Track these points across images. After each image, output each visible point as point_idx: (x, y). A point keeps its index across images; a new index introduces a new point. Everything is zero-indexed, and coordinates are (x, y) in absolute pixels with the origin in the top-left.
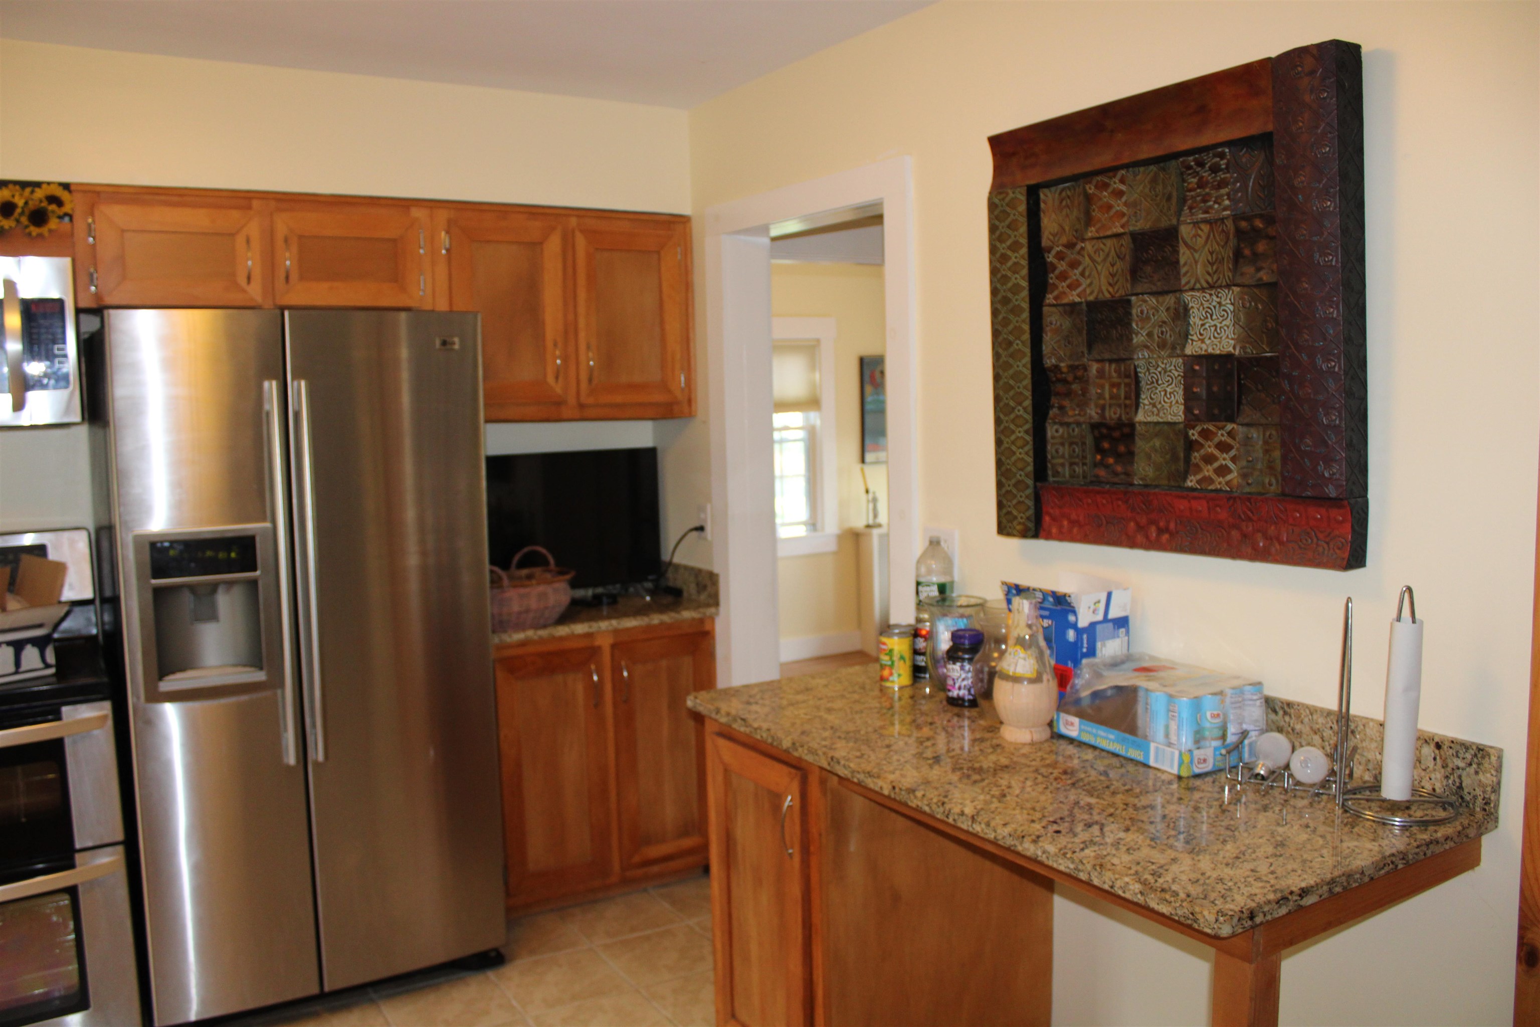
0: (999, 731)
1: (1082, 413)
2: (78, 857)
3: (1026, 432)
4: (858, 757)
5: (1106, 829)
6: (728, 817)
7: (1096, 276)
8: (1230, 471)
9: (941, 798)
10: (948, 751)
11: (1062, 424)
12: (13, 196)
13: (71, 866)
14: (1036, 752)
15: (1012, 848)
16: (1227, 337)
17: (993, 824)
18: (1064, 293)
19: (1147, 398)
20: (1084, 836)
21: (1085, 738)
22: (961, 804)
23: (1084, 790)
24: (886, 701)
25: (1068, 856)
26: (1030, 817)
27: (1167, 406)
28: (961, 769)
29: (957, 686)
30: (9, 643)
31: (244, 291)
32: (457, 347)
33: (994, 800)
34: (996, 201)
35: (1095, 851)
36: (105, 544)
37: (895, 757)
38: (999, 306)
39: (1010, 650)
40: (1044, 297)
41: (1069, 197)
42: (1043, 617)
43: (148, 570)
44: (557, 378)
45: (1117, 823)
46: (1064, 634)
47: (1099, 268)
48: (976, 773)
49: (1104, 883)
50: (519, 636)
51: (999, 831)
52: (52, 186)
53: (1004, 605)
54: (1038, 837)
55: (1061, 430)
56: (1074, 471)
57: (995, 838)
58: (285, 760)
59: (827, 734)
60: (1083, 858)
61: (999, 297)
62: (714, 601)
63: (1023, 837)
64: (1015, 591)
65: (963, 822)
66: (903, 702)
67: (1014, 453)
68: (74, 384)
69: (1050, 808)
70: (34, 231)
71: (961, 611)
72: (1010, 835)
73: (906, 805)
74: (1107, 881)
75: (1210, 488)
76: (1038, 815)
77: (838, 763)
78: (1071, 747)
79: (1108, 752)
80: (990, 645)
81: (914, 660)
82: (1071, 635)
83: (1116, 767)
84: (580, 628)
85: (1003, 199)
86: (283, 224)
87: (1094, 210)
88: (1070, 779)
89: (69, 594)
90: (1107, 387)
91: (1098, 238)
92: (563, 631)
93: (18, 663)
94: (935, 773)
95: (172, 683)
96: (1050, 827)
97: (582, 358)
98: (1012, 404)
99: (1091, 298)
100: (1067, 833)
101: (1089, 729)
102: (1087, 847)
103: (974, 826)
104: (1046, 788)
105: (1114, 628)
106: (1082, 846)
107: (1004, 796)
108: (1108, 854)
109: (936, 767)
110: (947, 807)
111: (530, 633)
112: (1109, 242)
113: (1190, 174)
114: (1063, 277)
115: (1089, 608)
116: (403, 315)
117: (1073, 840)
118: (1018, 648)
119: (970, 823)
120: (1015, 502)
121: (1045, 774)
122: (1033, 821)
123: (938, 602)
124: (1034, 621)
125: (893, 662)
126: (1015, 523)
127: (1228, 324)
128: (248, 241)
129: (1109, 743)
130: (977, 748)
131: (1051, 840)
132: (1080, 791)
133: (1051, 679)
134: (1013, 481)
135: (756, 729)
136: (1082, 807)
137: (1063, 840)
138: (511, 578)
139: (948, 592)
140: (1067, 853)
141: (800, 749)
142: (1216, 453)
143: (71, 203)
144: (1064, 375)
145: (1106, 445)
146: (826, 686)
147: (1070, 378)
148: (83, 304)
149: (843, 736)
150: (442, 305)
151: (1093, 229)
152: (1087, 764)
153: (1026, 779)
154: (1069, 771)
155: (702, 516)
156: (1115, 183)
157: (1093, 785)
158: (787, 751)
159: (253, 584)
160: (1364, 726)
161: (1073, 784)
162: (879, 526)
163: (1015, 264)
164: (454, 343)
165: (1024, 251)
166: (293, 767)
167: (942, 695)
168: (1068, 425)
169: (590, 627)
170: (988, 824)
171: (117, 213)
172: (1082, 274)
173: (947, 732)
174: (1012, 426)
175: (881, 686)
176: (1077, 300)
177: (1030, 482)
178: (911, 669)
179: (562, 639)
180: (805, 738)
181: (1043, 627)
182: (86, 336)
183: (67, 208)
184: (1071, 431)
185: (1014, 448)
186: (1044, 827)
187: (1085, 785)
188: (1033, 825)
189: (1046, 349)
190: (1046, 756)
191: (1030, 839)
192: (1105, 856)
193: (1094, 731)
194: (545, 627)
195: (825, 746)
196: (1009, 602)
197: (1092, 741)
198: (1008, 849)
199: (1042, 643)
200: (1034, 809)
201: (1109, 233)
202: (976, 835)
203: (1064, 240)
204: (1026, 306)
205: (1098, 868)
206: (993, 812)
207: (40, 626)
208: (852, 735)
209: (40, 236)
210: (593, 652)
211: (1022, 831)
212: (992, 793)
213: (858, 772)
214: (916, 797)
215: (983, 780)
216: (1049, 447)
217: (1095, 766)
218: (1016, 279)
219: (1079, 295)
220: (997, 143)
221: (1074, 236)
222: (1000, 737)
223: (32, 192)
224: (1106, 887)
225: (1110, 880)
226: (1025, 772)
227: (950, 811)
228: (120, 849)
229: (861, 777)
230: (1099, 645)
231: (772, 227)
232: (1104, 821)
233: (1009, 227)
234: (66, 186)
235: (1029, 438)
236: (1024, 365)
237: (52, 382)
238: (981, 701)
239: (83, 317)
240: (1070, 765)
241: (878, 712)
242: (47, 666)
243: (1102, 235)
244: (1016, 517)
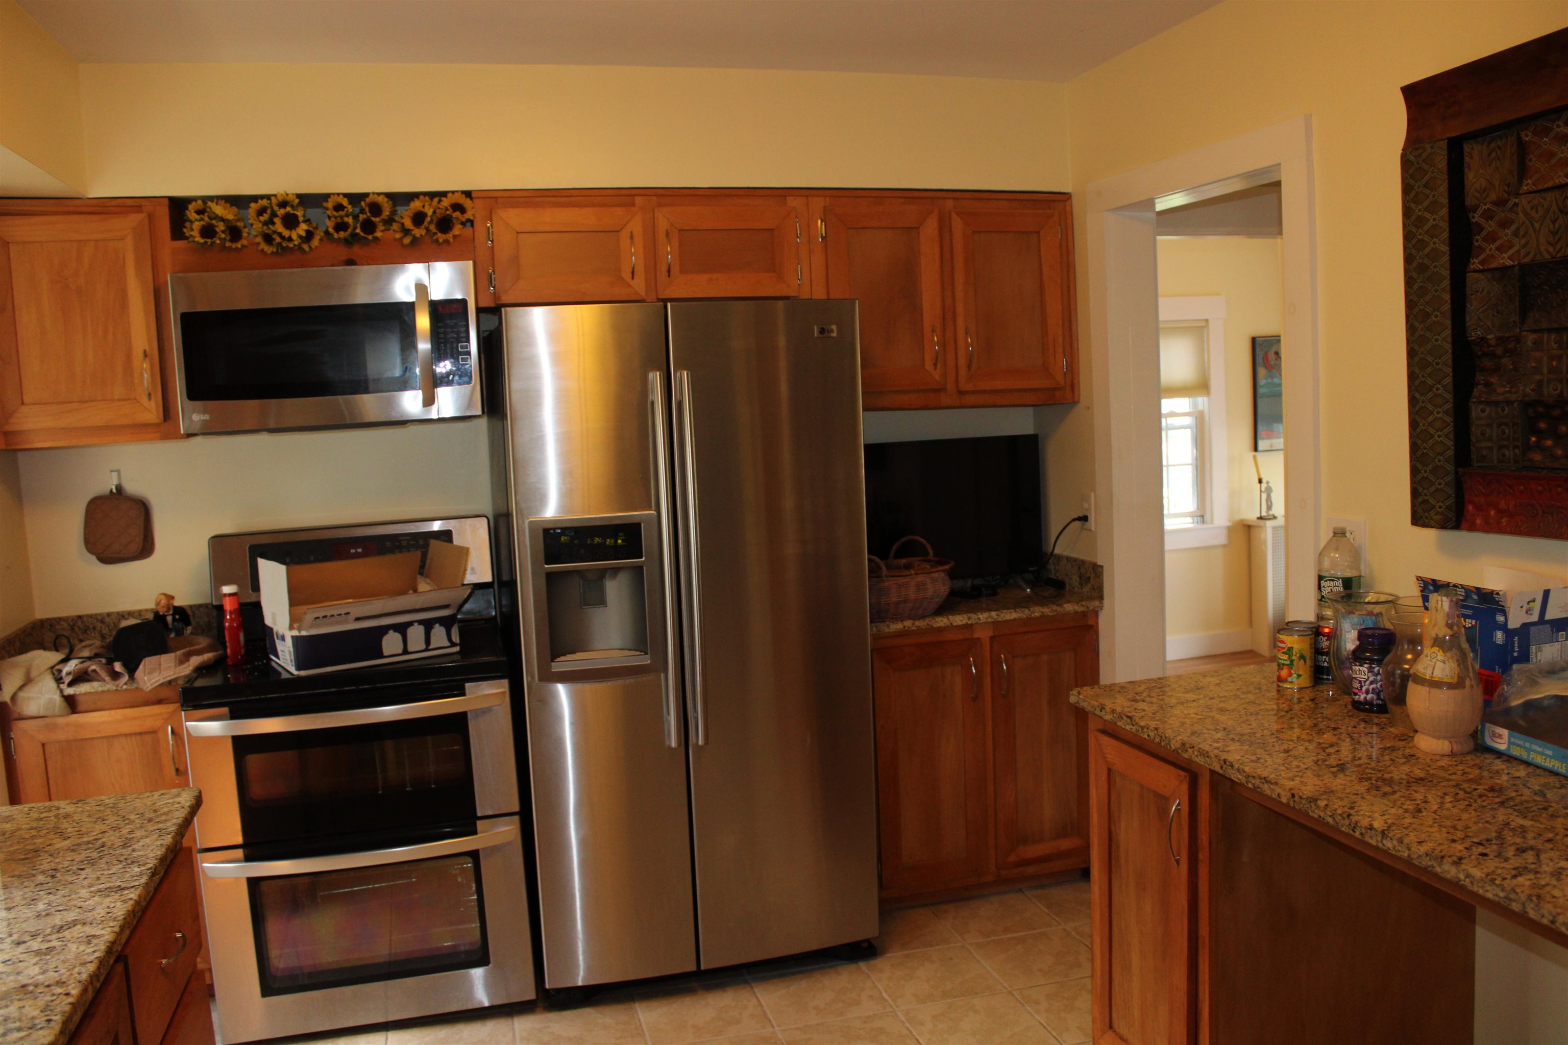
0: (1413, 740)
1: (1514, 390)
2: (480, 824)
3: (1445, 412)
4: (1252, 761)
5: (1542, 856)
6: (1110, 820)
7: (1533, 235)
9: (1346, 809)
10: (1354, 759)
11: (1488, 403)
12: (423, 206)
13: (474, 832)
14: (1456, 765)
15: (1430, 869)
17: (1406, 841)
18: (1492, 256)
20: (1515, 862)
21: (1516, 752)
22: (1369, 817)
23: (1515, 810)
24: (1283, 703)
25: (1497, 882)
26: (1451, 837)
28: (1370, 779)
29: (1364, 689)
30: (420, 622)
31: (629, 286)
32: (834, 334)
33: (1406, 815)
34: (1412, 158)
35: (1530, 880)
36: (503, 531)
37: (1295, 763)
38: (1414, 275)
39: (1426, 651)
40: (1469, 261)
41: (1499, 147)
42: (1466, 617)
43: (541, 556)
44: (935, 365)
45: (1558, 850)
46: (1491, 636)
47: (1537, 225)
48: (1385, 785)
49: (1543, 916)
50: (897, 626)
51: (1413, 849)
52: (456, 193)
53: (1420, 603)
54: (1460, 859)
55: (1488, 410)
56: (1504, 456)
57: (1409, 856)
58: (667, 743)
59: (1219, 735)
60: (1516, 886)
61: (1415, 264)
62: (1098, 594)
63: (1442, 857)
64: (1430, 587)
65: (1371, 837)
66: (1302, 705)
67: (1432, 436)
68: (475, 380)
69: (1474, 828)
70: (441, 237)
71: (1370, 607)
72: (1427, 855)
73: (1306, 814)
74: (1546, 914)
76: (1460, 835)
77: (1232, 766)
78: (1498, 762)
79: (1545, 769)
80: (1403, 646)
81: (1315, 660)
82: (1499, 636)
83: (1555, 787)
84: (959, 620)
85: (1420, 156)
86: (664, 219)
87: (1530, 160)
88: (1498, 797)
89: (471, 578)
90: (1545, 360)
91: (1536, 192)
92: (941, 622)
93: (428, 641)
94: (1339, 782)
95: (565, 663)
96: (1474, 848)
97: (961, 343)
98: (1430, 381)
99: (1527, 260)
100: (1496, 857)
101: (1521, 743)
102: (1521, 875)
103: (1385, 842)
104: (1470, 805)
105: (1552, 630)
106: (1513, 872)
107: (1419, 811)
108: (1547, 884)
109: (1341, 776)
110: (1354, 819)
111: (908, 623)
112: (1549, 196)
114: (1491, 238)
115: (1522, 607)
116: (781, 303)
117: (1502, 865)
118: (1436, 649)
119: (1379, 839)
120: (1432, 489)
121: (1468, 790)
122: (1454, 841)
123: (1342, 598)
124: (1456, 620)
125: (1292, 661)
126: (1432, 513)
128: (632, 237)
129: (1545, 759)
130: (1387, 758)
131: (1476, 863)
132: (1510, 811)
133: (1475, 686)
134: (1430, 467)
135: (1142, 728)
136: (1514, 830)
137: (1491, 864)
138: (889, 567)
139: (1355, 589)
140: (1495, 879)
141: (1190, 750)
143: (473, 210)
144: (1491, 349)
145: (1542, 425)
146: (1218, 684)
147: (1499, 351)
148: (483, 304)
149: (1237, 739)
150: (819, 293)
151: (1529, 181)
152: (1518, 782)
153: (1445, 794)
154: (1497, 788)
155: (1085, 505)
156: (1559, 126)
157: (1526, 805)
158: (1175, 751)
159: (639, 569)
161: (1502, 803)
162: (1275, 517)
163: (1434, 226)
164: (832, 331)
165: (1444, 212)
166: (675, 749)
167: (1347, 699)
168: (1496, 403)
169: (969, 619)
170: (1400, 841)
171: (512, 217)
172: (1516, 234)
173: (1352, 738)
174: (1430, 407)
175: (1279, 686)
176: (1509, 263)
177: (1450, 468)
178: (1313, 669)
179: (940, 630)
180: (1195, 740)
181: (1464, 626)
182: (486, 334)
183: (469, 215)
184: (1500, 411)
185: (1432, 431)
186: (1466, 848)
187: (1516, 805)
188: (1454, 845)
189: (1470, 320)
190: (1467, 770)
191: (1450, 860)
192: (1544, 886)
193: (1527, 745)
194: (923, 617)
195: (1217, 748)
196: (1425, 599)
197: (1524, 756)
198: (1425, 870)
199: (1465, 646)
200: (1454, 828)
201: (1549, 184)
202: (1386, 852)
203: (1493, 197)
204: (1446, 273)
205: (1534, 899)
206: (1406, 828)
207: (447, 607)
208: (1246, 737)
209: (446, 241)
210: (972, 644)
211: (1441, 852)
212: (1405, 807)
213: (1254, 777)
214: (1318, 807)
215: (1394, 792)
216: (1473, 429)
217: (1528, 785)
218: (1435, 243)
219: (1510, 258)
220: (1411, 93)
221: (1505, 191)
222: (1414, 746)
223: (440, 201)
224: (1545, 921)
225: (1550, 913)
226: (1444, 786)
227: (1356, 823)
228: (516, 818)
229: (1257, 782)
230: (1533, 649)
231: (1157, 201)
232: (1540, 847)
233: (1425, 186)
234: (468, 194)
235: (1449, 419)
236: (1444, 339)
237: (457, 378)
238: (1390, 706)
239: (482, 315)
240: (1498, 781)
241: (1275, 715)
242: (453, 644)
243: (1540, 188)
244: (1434, 507)
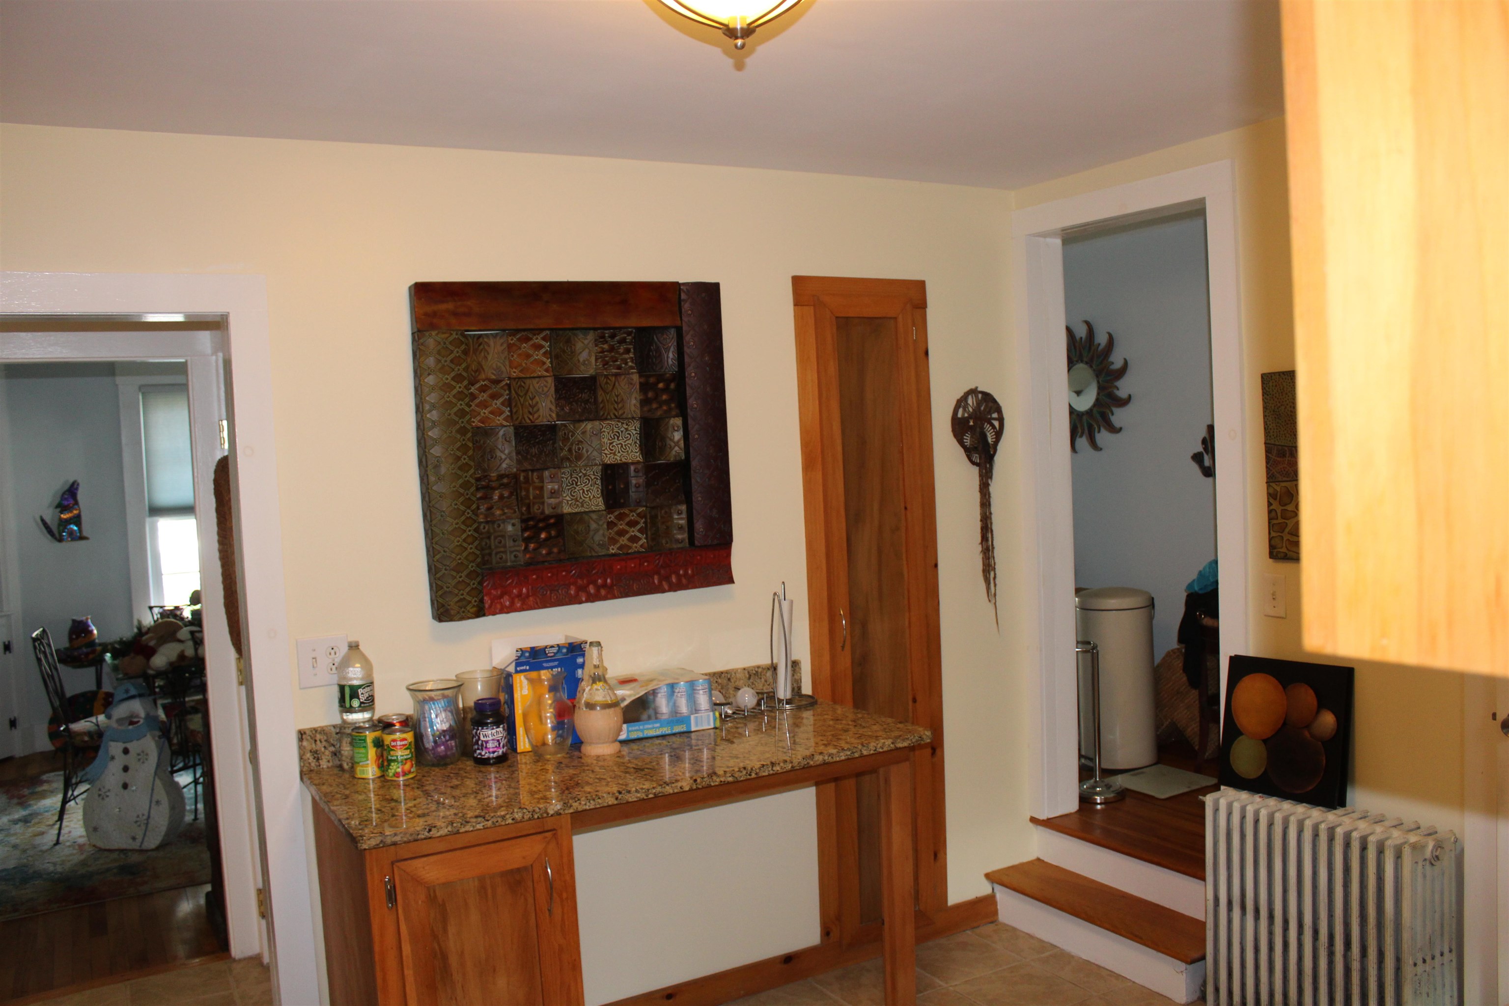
1: (514, 511)
7: (520, 407)
8: (640, 539)
11: (487, 522)
16: (632, 451)
18: (487, 417)
19: (568, 495)
21: (634, 736)
27: (587, 500)
47: (521, 399)
75: (630, 551)
82: (580, 673)
87: (514, 357)
90: (530, 489)
91: (519, 378)
99: (516, 423)
101: (636, 728)
113: (600, 342)
114: (484, 405)
127: (630, 443)
129: (656, 730)
142: (627, 528)
144: (493, 483)
147: (495, 485)
151: (514, 370)
156: (537, 339)
160: (735, 673)
168: (493, 522)
176: (503, 423)
184: (496, 526)
193: (641, 727)
197: (640, 735)
201: (533, 375)
219: (504, 420)
243: (528, 376)
244: (470, 602)
